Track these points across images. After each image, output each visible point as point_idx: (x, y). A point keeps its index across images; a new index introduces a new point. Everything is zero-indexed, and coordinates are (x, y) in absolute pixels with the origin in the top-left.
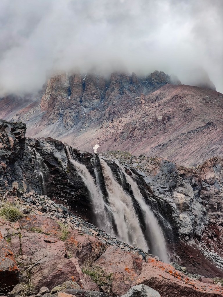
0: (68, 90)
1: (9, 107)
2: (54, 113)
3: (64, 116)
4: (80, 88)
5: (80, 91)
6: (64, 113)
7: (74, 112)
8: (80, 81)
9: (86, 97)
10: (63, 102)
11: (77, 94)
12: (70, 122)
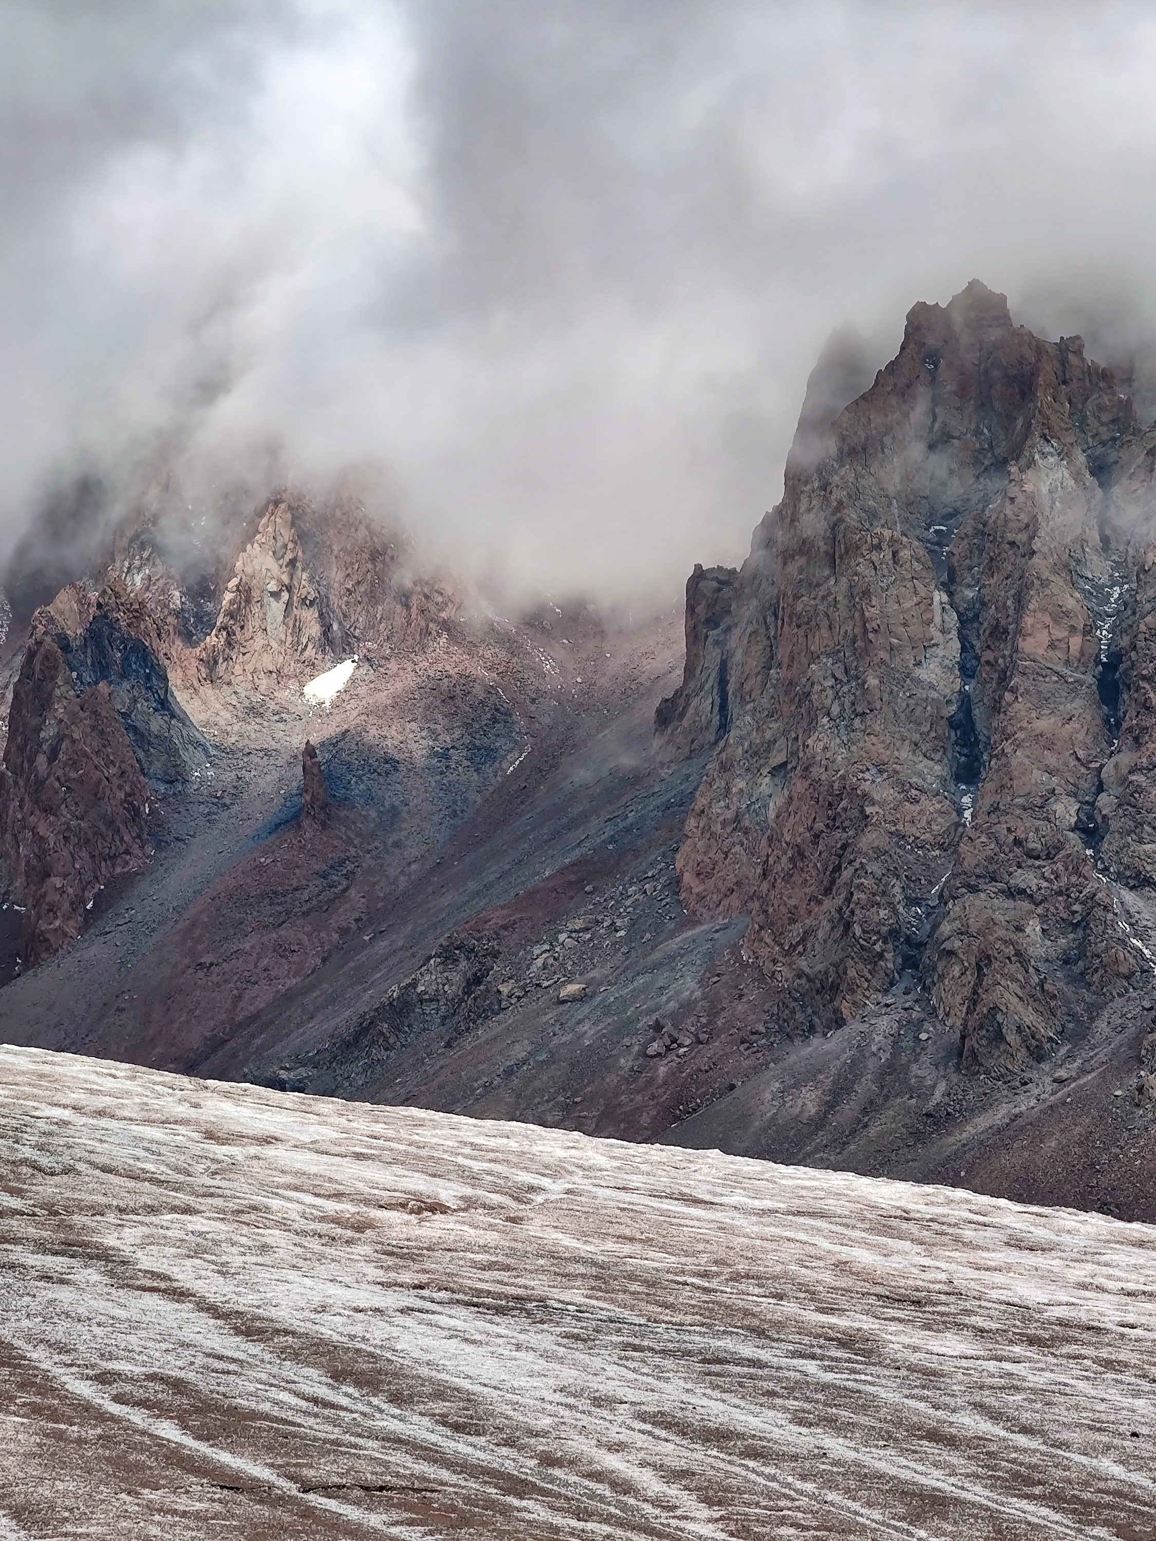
0: (952, 723)
1: (352, 892)
2: (848, 926)
3: (951, 953)
4: (1076, 706)
5: (1081, 736)
6: (946, 928)
7: (1043, 918)
8: (1076, 642)
9: (1139, 789)
10: (910, 830)
11: (1051, 759)
12: (1020, 1008)
